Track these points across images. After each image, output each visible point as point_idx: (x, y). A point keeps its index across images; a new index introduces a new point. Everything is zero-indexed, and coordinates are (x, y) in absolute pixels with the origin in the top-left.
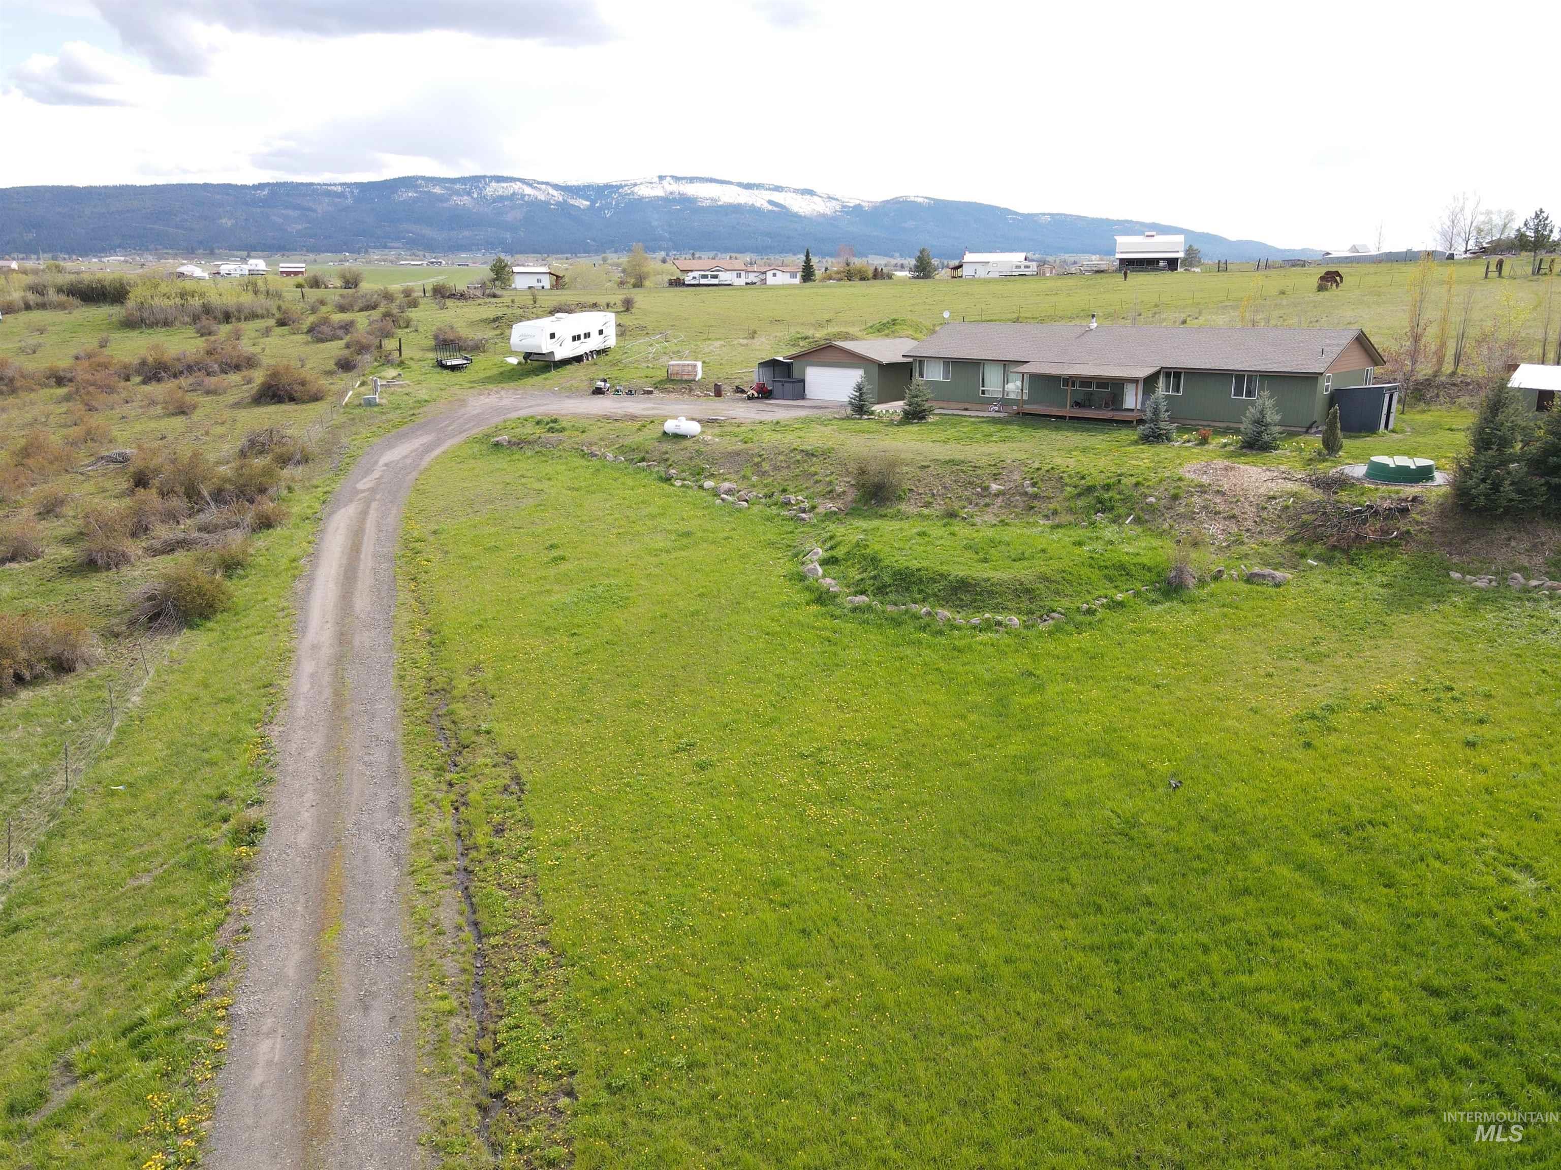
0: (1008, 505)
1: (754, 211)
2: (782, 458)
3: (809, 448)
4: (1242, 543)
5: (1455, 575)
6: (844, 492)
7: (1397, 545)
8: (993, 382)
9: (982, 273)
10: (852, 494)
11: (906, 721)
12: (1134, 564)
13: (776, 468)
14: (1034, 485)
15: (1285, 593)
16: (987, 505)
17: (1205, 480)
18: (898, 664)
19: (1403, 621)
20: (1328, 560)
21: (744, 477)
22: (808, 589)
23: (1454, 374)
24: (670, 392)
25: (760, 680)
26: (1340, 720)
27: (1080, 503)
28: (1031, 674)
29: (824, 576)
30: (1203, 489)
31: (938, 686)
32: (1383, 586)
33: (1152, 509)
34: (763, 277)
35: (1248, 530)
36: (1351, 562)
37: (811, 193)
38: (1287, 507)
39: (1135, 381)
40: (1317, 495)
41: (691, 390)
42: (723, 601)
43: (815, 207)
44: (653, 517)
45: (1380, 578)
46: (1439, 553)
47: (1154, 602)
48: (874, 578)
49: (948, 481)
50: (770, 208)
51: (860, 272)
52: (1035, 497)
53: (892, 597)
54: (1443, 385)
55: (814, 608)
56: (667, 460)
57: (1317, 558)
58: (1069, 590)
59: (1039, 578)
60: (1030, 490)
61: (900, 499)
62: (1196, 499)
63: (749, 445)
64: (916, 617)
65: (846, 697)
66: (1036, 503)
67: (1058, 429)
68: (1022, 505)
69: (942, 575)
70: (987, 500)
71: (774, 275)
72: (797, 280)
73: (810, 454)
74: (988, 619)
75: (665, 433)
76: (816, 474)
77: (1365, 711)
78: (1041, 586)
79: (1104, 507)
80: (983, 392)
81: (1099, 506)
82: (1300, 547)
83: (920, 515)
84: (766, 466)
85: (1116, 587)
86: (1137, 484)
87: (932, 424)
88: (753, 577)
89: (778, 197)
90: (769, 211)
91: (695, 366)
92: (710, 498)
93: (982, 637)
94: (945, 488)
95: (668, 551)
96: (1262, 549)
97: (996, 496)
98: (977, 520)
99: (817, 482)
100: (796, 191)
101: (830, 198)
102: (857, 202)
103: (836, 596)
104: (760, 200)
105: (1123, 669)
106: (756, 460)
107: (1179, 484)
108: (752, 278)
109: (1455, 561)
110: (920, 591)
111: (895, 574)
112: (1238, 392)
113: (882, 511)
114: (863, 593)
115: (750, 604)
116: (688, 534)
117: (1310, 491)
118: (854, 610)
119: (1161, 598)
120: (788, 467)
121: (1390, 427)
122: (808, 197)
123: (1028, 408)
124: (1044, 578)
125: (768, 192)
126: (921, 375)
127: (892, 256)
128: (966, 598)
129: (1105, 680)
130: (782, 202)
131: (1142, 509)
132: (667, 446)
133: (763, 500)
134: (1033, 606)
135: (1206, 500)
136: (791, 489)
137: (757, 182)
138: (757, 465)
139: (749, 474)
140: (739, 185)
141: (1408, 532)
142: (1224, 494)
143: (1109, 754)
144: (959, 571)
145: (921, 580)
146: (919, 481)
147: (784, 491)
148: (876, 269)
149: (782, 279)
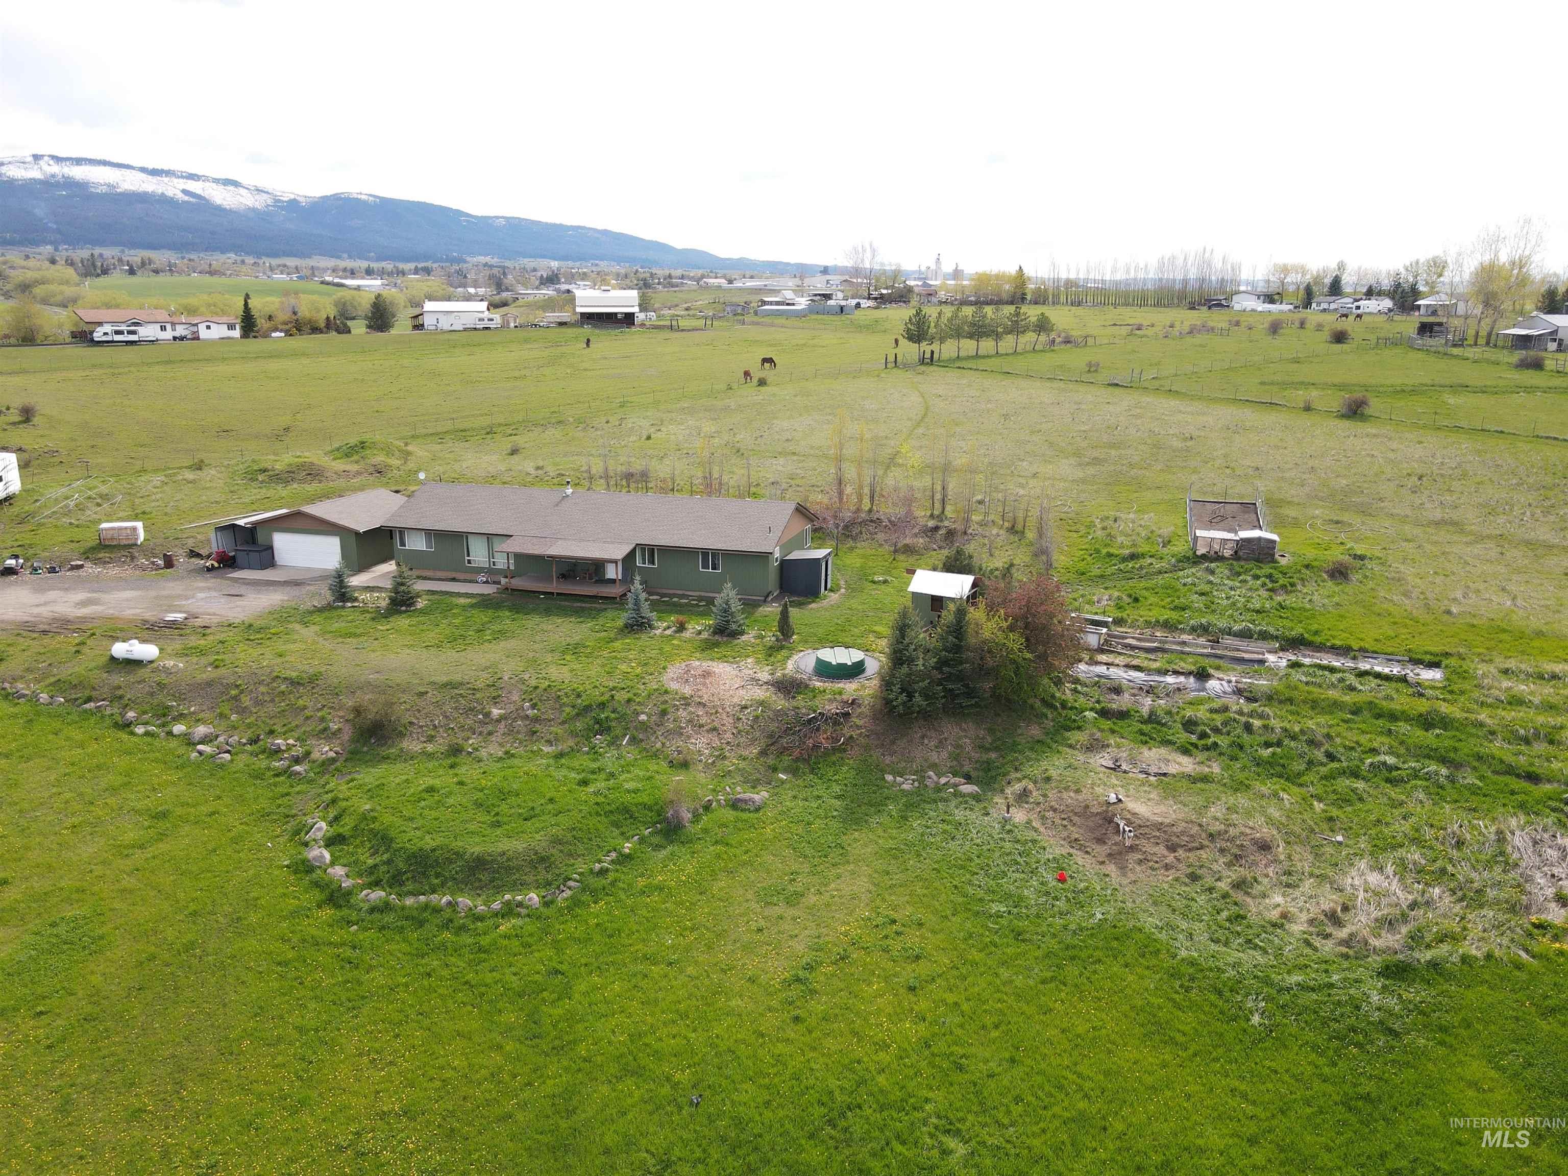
0: (511, 731)
1: (164, 200)
2: (262, 689)
3: (294, 674)
4: (724, 758)
5: (889, 778)
6: (340, 730)
7: (845, 751)
8: (478, 554)
9: (445, 324)
10: (347, 733)
11: (443, 1068)
12: (636, 805)
13: (258, 703)
14: (534, 707)
15: (764, 818)
16: (490, 733)
17: (687, 691)
18: (425, 982)
19: (856, 840)
20: (794, 771)
21: (222, 716)
22: (316, 884)
23: (870, 511)
24: (105, 563)
25: (279, 1039)
26: (818, 979)
27: (579, 725)
28: (557, 972)
29: (333, 864)
30: (686, 701)
31: (470, 1008)
32: (838, 797)
33: (644, 727)
34: (195, 329)
35: (728, 743)
36: (812, 771)
37: (236, 184)
38: (757, 717)
39: (615, 562)
40: (780, 703)
41: (133, 558)
42: (221, 919)
43: (242, 200)
44: (113, 790)
45: (837, 789)
46: (876, 754)
47: (658, 847)
48: (389, 862)
49: (447, 708)
50: (186, 198)
51: (310, 321)
52: (536, 720)
53: (410, 886)
54: (864, 523)
55: (327, 913)
56: (121, 697)
57: (785, 771)
58: (581, 849)
59: (551, 842)
60: (530, 712)
61: (401, 735)
62: (682, 713)
63: (222, 671)
64: (437, 910)
65: (377, 1045)
66: (538, 727)
67: (548, 612)
68: (525, 730)
69: (457, 854)
70: (490, 728)
71: (208, 327)
72: (237, 333)
73: (295, 683)
74: (508, 903)
75: (113, 659)
76: (305, 708)
77: (835, 963)
78: (554, 851)
79: (602, 728)
80: (469, 562)
81: (597, 727)
82: (771, 761)
83: (424, 753)
84: (246, 701)
85: (622, 834)
86: (629, 701)
87: (422, 612)
88: (251, 872)
89: (193, 186)
90: (184, 202)
91: (135, 529)
92: (181, 751)
93: (505, 927)
94: (446, 717)
95: (142, 847)
96: (742, 764)
97: (498, 721)
98: (483, 753)
99: (307, 718)
100: (216, 181)
101: (259, 191)
102: (292, 197)
103: (349, 893)
104: (173, 188)
105: (640, 946)
106: (233, 692)
107: (666, 697)
108: (180, 331)
109: (887, 762)
110: (437, 876)
111: (408, 858)
112: (705, 566)
113: (384, 751)
114: (377, 884)
115: (253, 918)
116: (164, 815)
117: (774, 698)
118: (372, 910)
119: (663, 842)
120: (272, 701)
121: (829, 586)
122: (232, 188)
123: (517, 583)
124: (557, 841)
125: (181, 180)
126: (403, 544)
127: (339, 257)
128: (484, 877)
129: (625, 965)
130: (199, 192)
131: (636, 728)
132: (118, 679)
133: (248, 747)
134: (550, 877)
135: (691, 713)
136: (278, 728)
137: (166, 168)
138: (236, 698)
139: (227, 712)
140: (143, 170)
141: (851, 737)
142: (704, 705)
143: (638, 1072)
144: (475, 847)
145: (438, 863)
146: (419, 711)
147: (271, 732)
148: (328, 318)
149: (218, 331)
